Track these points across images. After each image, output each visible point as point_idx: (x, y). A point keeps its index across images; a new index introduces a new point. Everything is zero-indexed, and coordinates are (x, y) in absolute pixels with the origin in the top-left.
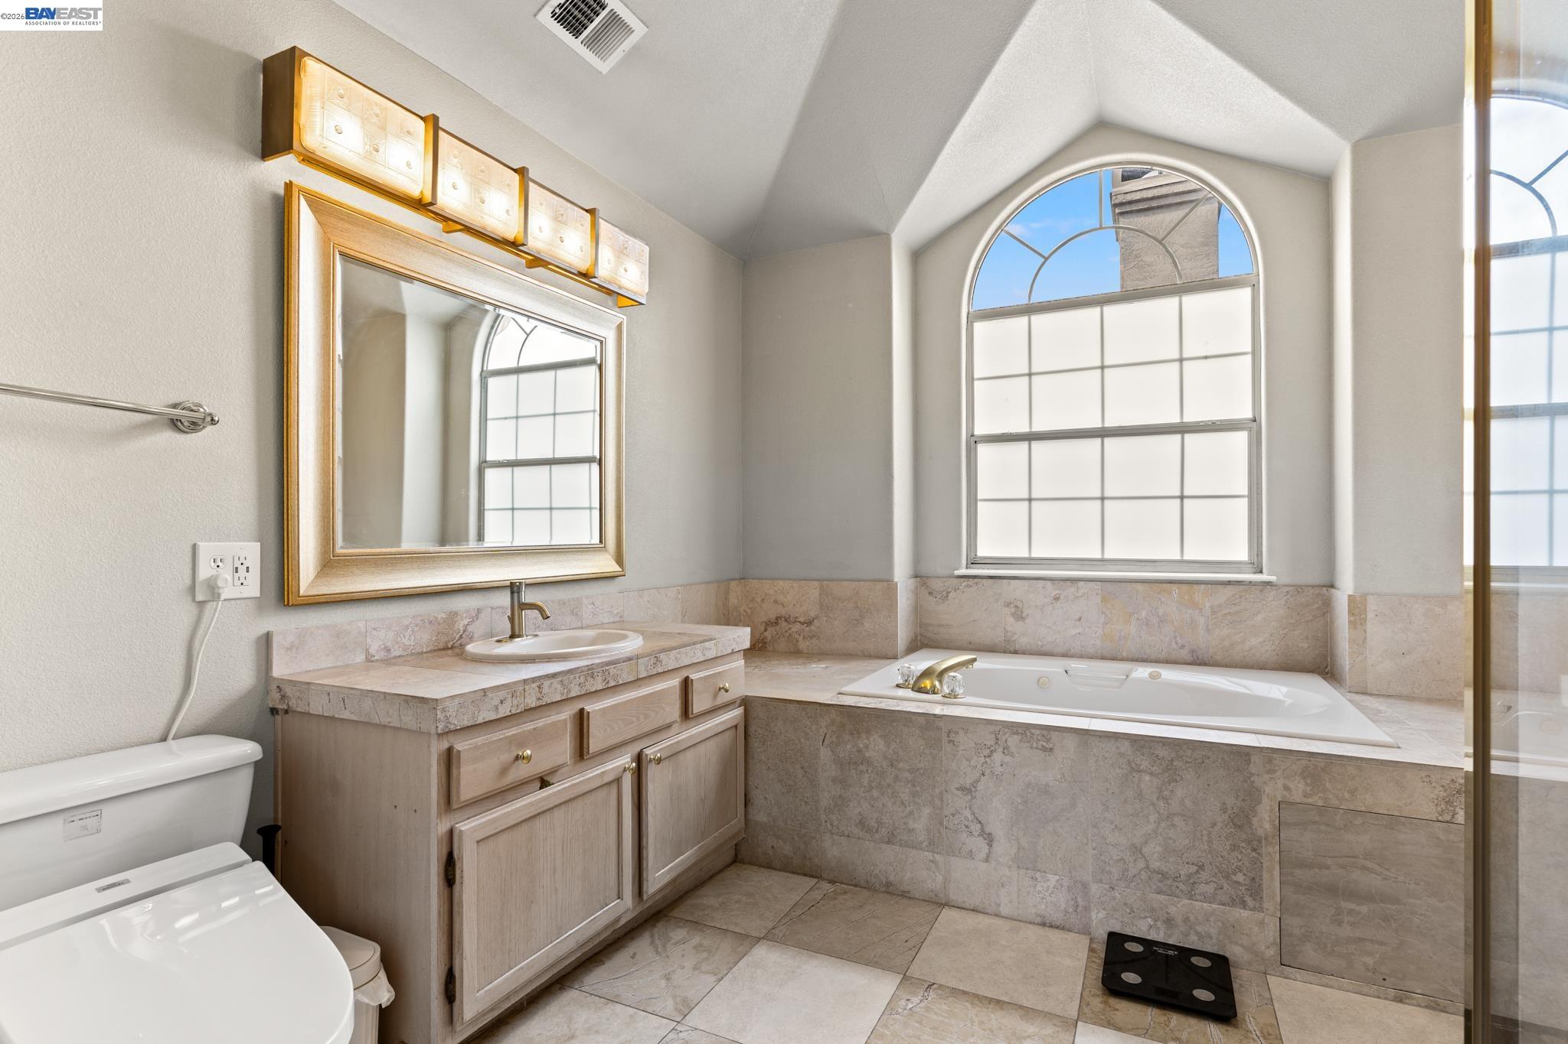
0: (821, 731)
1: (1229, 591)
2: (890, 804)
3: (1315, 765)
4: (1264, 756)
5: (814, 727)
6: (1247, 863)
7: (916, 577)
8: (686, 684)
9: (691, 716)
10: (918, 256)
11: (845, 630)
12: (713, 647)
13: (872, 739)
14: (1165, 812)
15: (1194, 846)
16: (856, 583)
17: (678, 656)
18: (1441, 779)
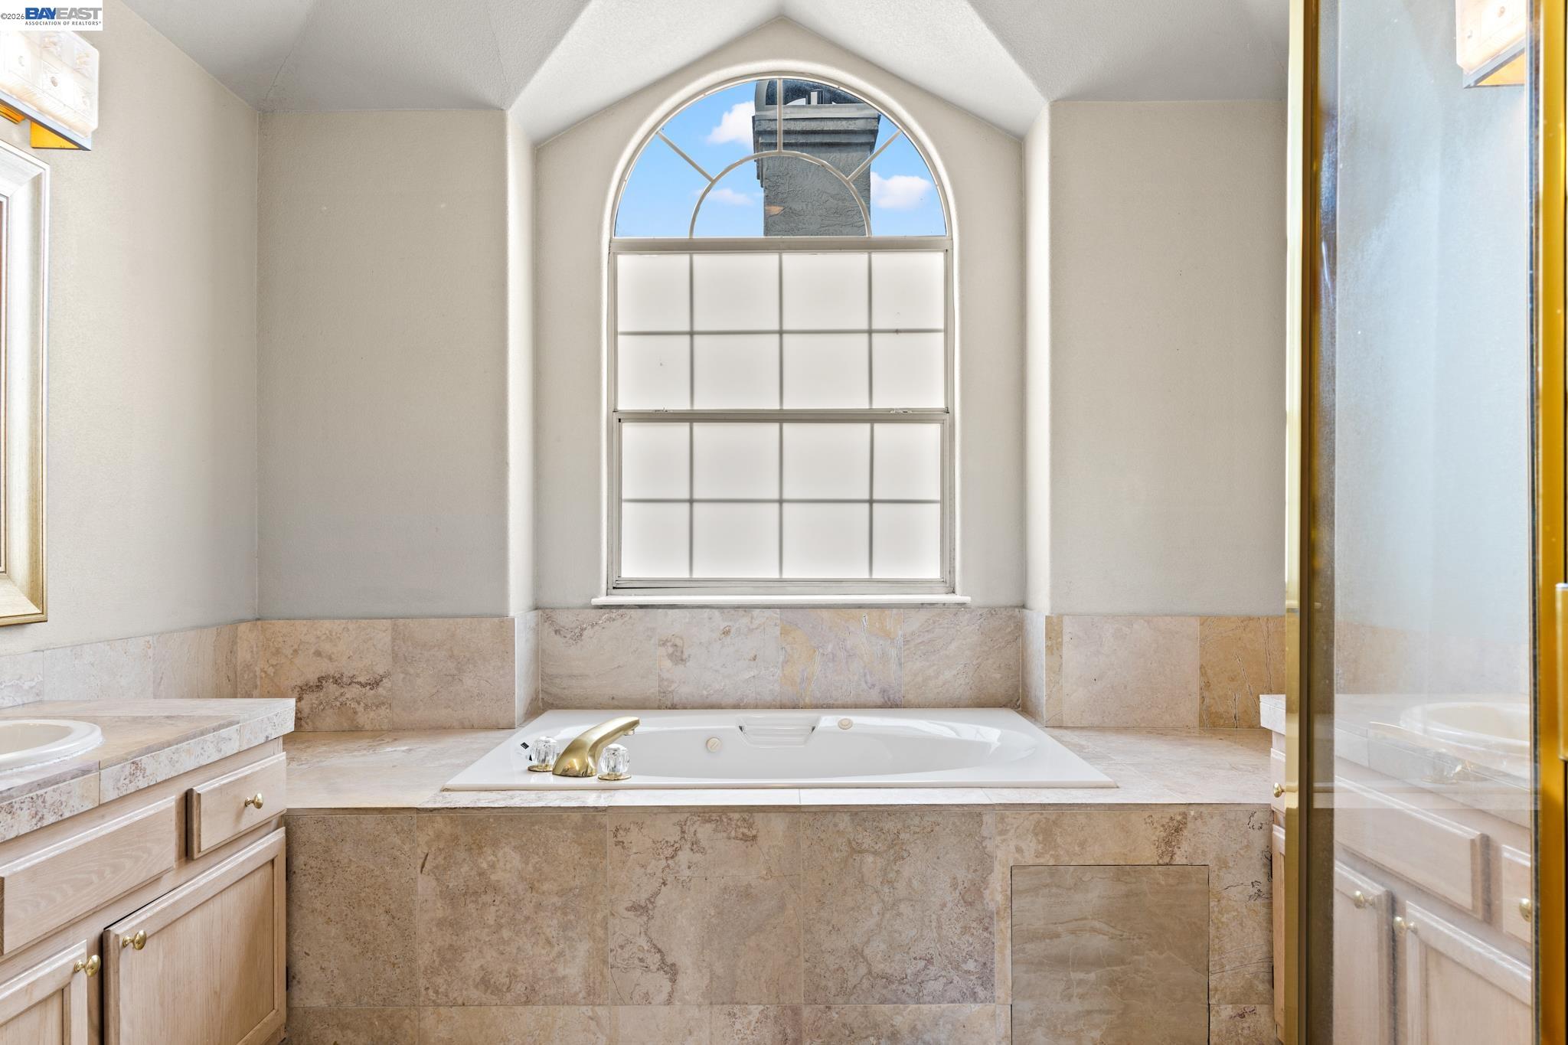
0: (419, 851)
1: (923, 615)
2: (528, 946)
3: (1046, 818)
4: (996, 814)
5: (406, 848)
6: (978, 946)
7: (536, 609)
8: (188, 801)
9: (196, 856)
10: (540, 149)
11: (435, 691)
12: (235, 736)
13: (500, 854)
14: (890, 899)
15: (922, 936)
16: (451, 621)
17: (175, 757)
18: (1162, 817)
